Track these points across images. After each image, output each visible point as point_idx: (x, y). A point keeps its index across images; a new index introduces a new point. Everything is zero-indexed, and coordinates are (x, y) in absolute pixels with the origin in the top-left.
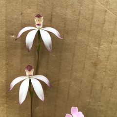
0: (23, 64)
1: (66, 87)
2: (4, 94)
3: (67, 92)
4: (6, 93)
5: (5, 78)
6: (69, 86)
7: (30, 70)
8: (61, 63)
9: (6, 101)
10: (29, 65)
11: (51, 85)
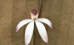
0: (28, 8)
1: (65, 28)
2: (10, 34)
3: (67, 33)
4: (12, 34)
5: (11, 20)
6: (69, 27)
7: (35, 14)
8: (62, 6)
9: (12, 41)
10: (34, 10)
11: (53, 28)
